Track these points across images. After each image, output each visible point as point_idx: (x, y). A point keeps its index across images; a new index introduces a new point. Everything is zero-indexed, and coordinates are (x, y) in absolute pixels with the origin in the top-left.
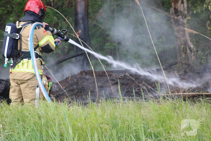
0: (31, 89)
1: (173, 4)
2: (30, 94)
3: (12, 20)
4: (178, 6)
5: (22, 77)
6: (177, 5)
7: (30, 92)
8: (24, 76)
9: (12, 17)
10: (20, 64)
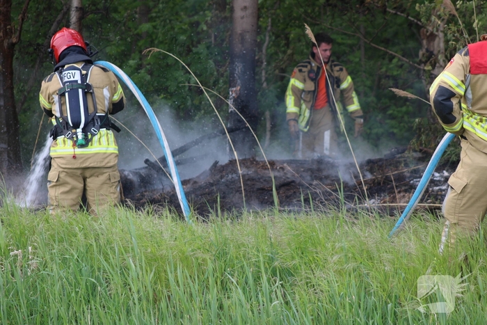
0: (113, 186)
1: (425, 42)
2: (112, 195)
3: (133, 65)
4: (433, 46)
5: (102, 162)
6: (432, 44)
7: (112, 191)
8: (106, 161)
9: (133, 59)
10: (96, 138)
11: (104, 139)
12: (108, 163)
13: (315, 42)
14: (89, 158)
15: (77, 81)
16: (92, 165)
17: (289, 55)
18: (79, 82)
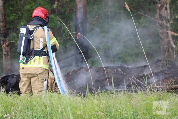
0: (40, 81)
2: (39, 86)
4: (162, 12)
5: (34, 71)
7: (39, 84)
8: (36, 71)
10: (32, 61)
11: (37, 61)
12: (37, 72)
13: (130, 11)
14: (28, 69)
15: (23, 33)
16: (29, 73)
17: (97, 18)
18: (25, 34)
